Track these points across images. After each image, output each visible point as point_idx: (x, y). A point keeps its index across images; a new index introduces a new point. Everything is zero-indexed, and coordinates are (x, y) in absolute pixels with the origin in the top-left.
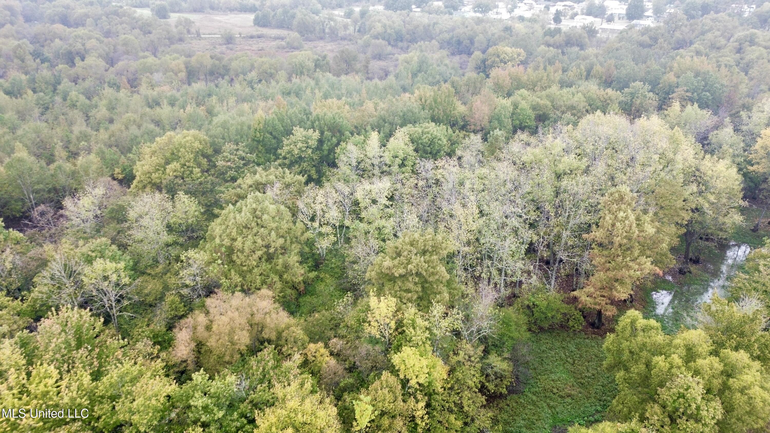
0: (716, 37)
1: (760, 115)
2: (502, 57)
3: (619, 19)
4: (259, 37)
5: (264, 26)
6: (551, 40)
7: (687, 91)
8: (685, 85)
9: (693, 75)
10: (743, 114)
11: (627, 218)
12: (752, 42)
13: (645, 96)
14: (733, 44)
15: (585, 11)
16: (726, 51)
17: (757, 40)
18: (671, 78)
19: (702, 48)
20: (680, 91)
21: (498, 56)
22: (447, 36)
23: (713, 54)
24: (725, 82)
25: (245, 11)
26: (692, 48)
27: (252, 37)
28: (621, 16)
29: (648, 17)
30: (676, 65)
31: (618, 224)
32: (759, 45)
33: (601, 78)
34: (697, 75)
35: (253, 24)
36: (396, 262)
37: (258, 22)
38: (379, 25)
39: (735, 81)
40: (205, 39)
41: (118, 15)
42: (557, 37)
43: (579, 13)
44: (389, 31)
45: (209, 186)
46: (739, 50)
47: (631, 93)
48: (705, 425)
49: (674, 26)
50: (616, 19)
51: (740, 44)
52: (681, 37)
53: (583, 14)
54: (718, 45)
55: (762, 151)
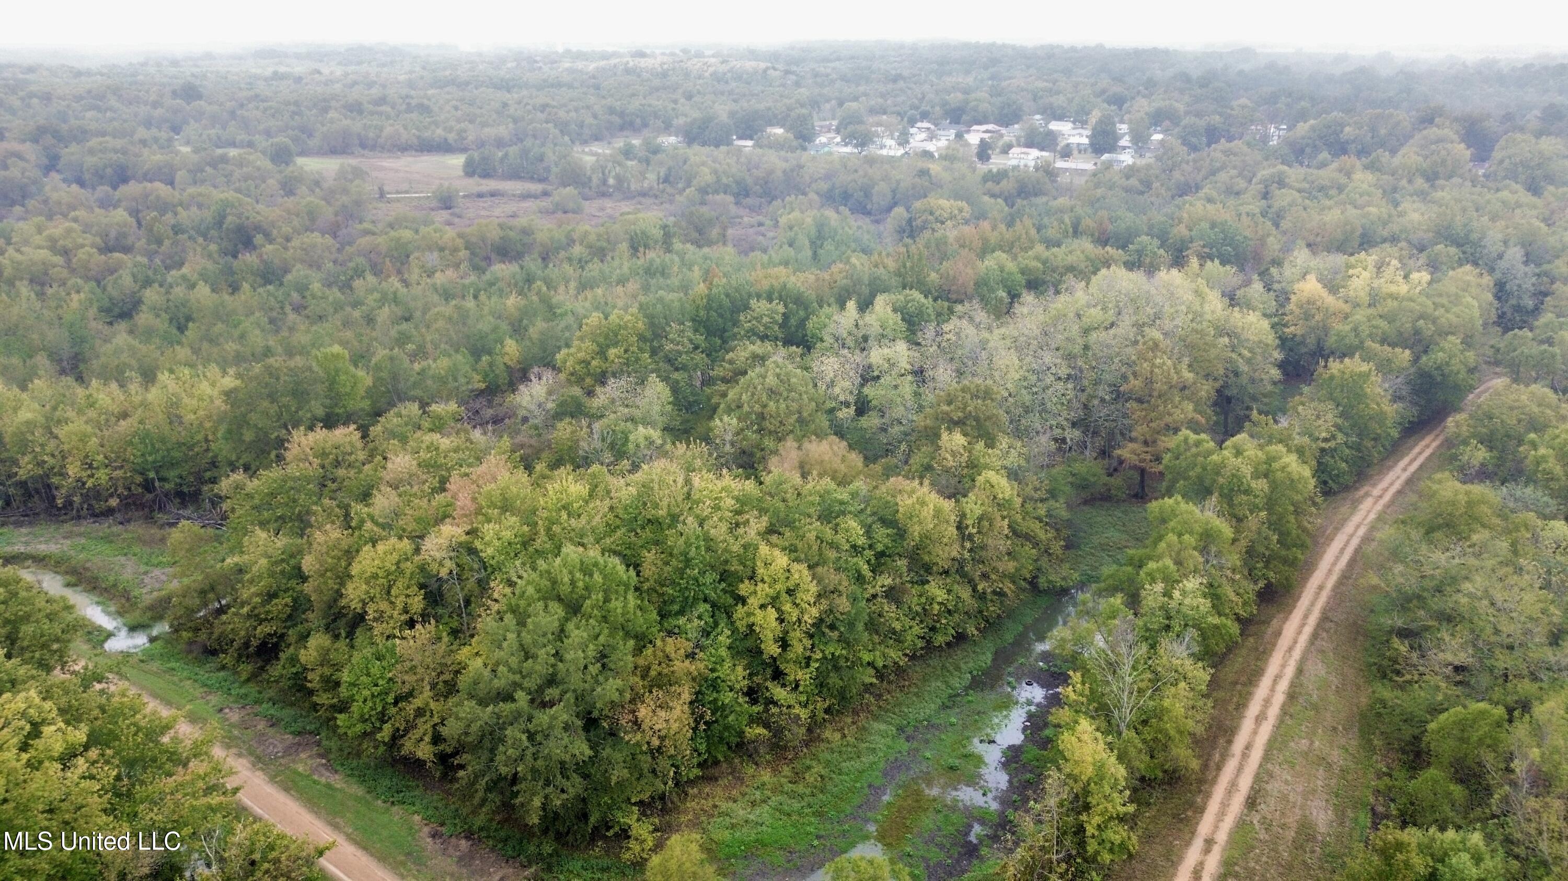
0: (1232, 178)
1: (1294, 270)
2: (937, 213)
3: (1080, 152)
4: (493, 194)
5: (486, 175)
6: (996, 189)
7: (1204, 246)
8: (1201, 239)
9: (1208, 225)
10: (1274, 271)
11: (1164, 363)
12: (1281, 184)
13: (1155, 253)
14: (1256, 188)
15: (1023, 140)
16: (1247, 197)
17: (1287, 180)
18: (1181, 231)
19: (1214, 194)
20: (1196, 245)
21: (931, 213)
22: (824, 186)
23: (1231, 202)
24: (1247, 233)
25: (429, 151)
26: (1201, 194)
27: (480, 195)
28: (1082, 147)
29: (1124, 148)
30: (1185, 215)
31: (1156, 370)
32: (1291, 188)
33: (1092, 235)
34: (1213, 226)
35: (462, 174)
36: (952, 407)
37: (470, 170)
38: (706, 170)
39: (1260, 233)
40: (398, 200)
42: (1004, 183)
43: (1014, 142)
44: (725, 180)
46: (1266, 196)
47: (1137, 251)
48: (1256, 496)
49: (1170, 162)
50: (1075, 152)
51: (1266, 187)
52: (1182, 179)
53: (1019, 145)
54: (1236, 188)
55: (1297, 311)
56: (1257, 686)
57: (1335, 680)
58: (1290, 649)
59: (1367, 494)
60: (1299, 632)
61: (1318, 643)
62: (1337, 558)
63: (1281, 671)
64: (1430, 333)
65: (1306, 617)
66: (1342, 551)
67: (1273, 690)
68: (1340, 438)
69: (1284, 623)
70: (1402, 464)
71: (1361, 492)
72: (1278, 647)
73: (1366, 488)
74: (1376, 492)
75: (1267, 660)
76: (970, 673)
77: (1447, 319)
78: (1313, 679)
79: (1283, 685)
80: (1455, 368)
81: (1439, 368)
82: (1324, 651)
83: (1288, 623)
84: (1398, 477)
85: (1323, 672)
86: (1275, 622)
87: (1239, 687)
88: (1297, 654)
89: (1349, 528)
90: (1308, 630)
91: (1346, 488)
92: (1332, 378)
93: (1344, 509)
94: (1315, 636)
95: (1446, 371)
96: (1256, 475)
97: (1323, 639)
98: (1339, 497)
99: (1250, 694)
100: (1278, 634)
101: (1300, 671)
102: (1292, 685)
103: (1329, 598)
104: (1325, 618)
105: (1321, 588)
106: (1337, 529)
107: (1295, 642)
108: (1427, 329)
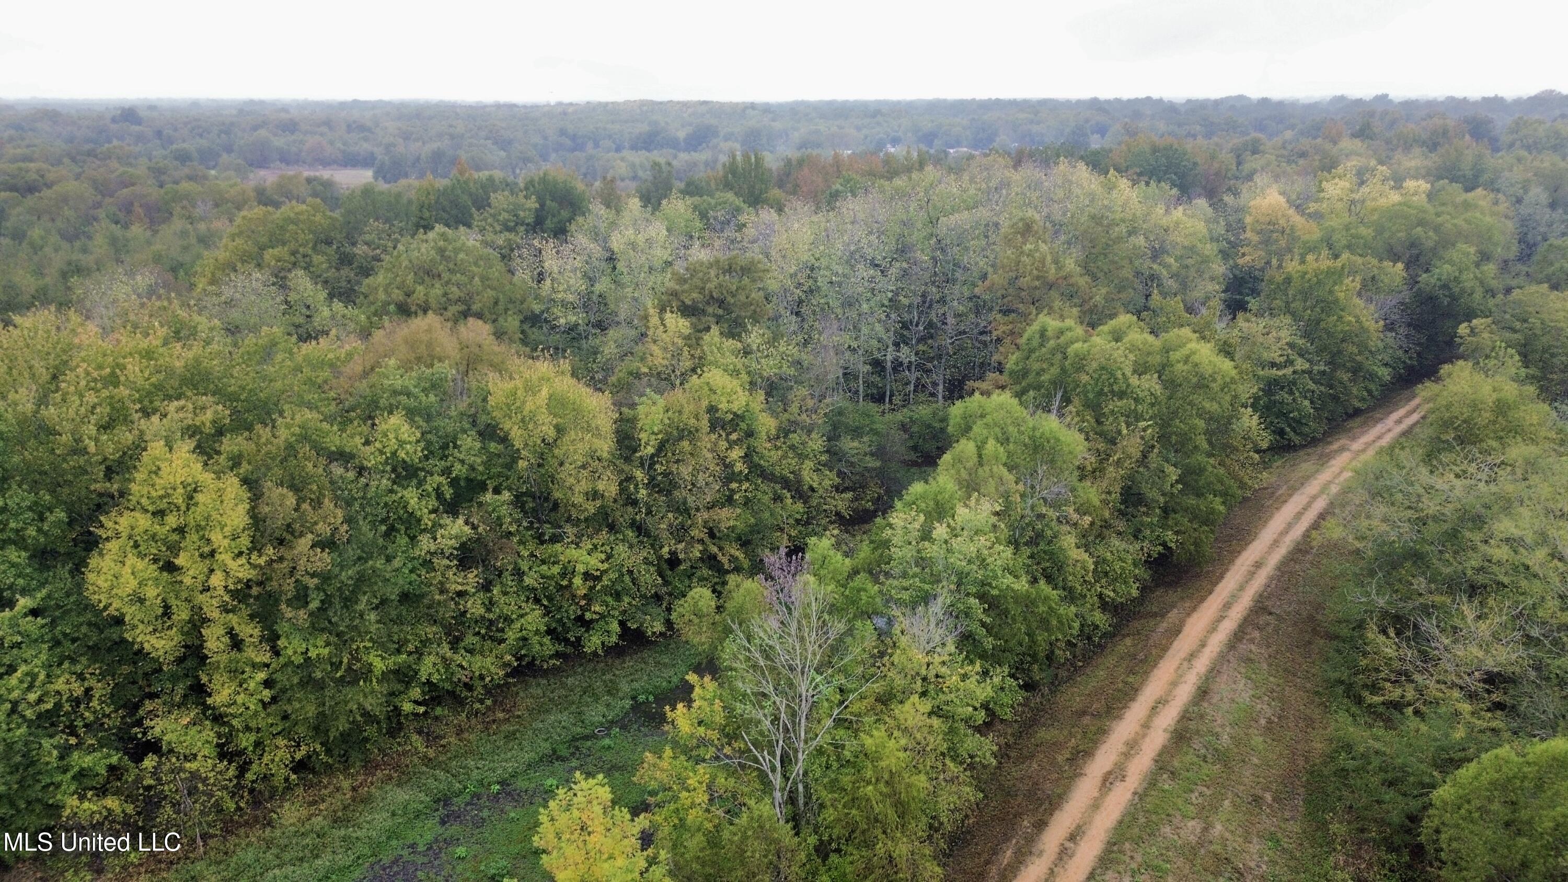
5: (396, 181)
10: (1227, 195)
31: (1025, 259)
35: (372, 180)
37: (383, 175)
41: (96, 156)
45: (344, 284)
55: (1255, 238)
56: (1119, 717)
57: (1266, 709)
58: (1192, 656)
59: (1343, 449)
60: (1213, 628)
61: (1243, 647)
62: (1289, 526)
63: (1169, 692)
64: (1430, 244)
65: (1227, 606)
66: (1299, 516)
67: (1146, 725)
68: (1301, 364)
69: (1189, 615)
70: (1395, 416)
71: (1335, 446)
72: (1171, 652)
73: (1343, 442)
74: (1356, 446)
75: (1147, 673)
76: (634, 698)
77: (1455, 225)
78: (1225, 706)
79: (1168, 717)
80: (1468, 285)
81: (1445, 286)
82: (1250, 660)
83: (1195, 616)
84: (1389, 430)
85: (1246, 696)
86: (1173, 615)
87: (1086, 720)
88: (1202, 664)
89: (1313, 487)
90: (1228, 626)
91: (1313, 442)
92: (1288, 280)
93: (1306, 467)
94: (1238, 636)
95: (1456, 290)
96: (1140, 370)
97: (1252, 641)
98: (1301, 453)
99: (1103, 732)
100: (1177, 631)
101: (1203, 693)
102: (1185, 717)
103: (1271, 578)
104: (1260, 608)
105: (1258, 565)
106: (1293, 490)
107: (1203, 645)
108: (1429, 239)
